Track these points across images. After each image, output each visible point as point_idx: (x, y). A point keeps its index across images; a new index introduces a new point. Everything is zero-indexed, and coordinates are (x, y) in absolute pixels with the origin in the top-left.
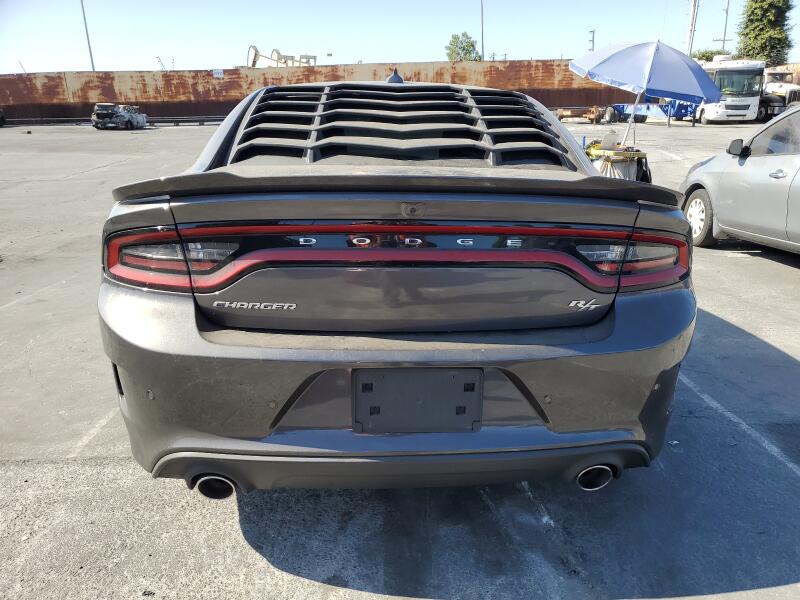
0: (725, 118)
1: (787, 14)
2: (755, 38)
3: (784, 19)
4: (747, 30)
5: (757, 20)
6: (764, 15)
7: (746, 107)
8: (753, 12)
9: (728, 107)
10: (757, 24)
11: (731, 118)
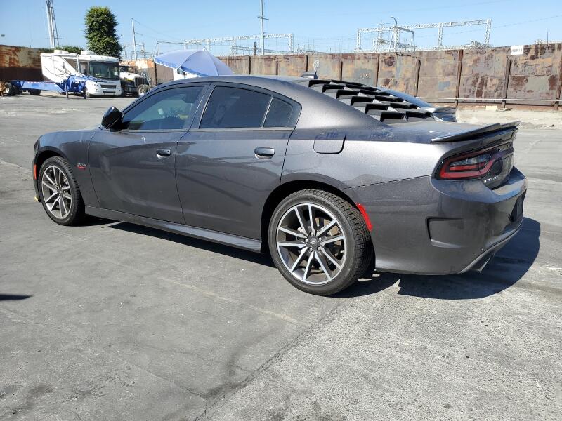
0: (103, 94)
1: (115, 28)
2: (98, 41)
3: (114, 31)
4: (91, 36)
5: (96, 30)
6: (100, 27)
7: (114, 87)
8: (92, 24)
9: (102, 86)
10: (96, 32)
11: (106, 94)
